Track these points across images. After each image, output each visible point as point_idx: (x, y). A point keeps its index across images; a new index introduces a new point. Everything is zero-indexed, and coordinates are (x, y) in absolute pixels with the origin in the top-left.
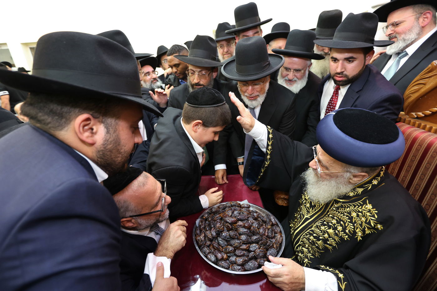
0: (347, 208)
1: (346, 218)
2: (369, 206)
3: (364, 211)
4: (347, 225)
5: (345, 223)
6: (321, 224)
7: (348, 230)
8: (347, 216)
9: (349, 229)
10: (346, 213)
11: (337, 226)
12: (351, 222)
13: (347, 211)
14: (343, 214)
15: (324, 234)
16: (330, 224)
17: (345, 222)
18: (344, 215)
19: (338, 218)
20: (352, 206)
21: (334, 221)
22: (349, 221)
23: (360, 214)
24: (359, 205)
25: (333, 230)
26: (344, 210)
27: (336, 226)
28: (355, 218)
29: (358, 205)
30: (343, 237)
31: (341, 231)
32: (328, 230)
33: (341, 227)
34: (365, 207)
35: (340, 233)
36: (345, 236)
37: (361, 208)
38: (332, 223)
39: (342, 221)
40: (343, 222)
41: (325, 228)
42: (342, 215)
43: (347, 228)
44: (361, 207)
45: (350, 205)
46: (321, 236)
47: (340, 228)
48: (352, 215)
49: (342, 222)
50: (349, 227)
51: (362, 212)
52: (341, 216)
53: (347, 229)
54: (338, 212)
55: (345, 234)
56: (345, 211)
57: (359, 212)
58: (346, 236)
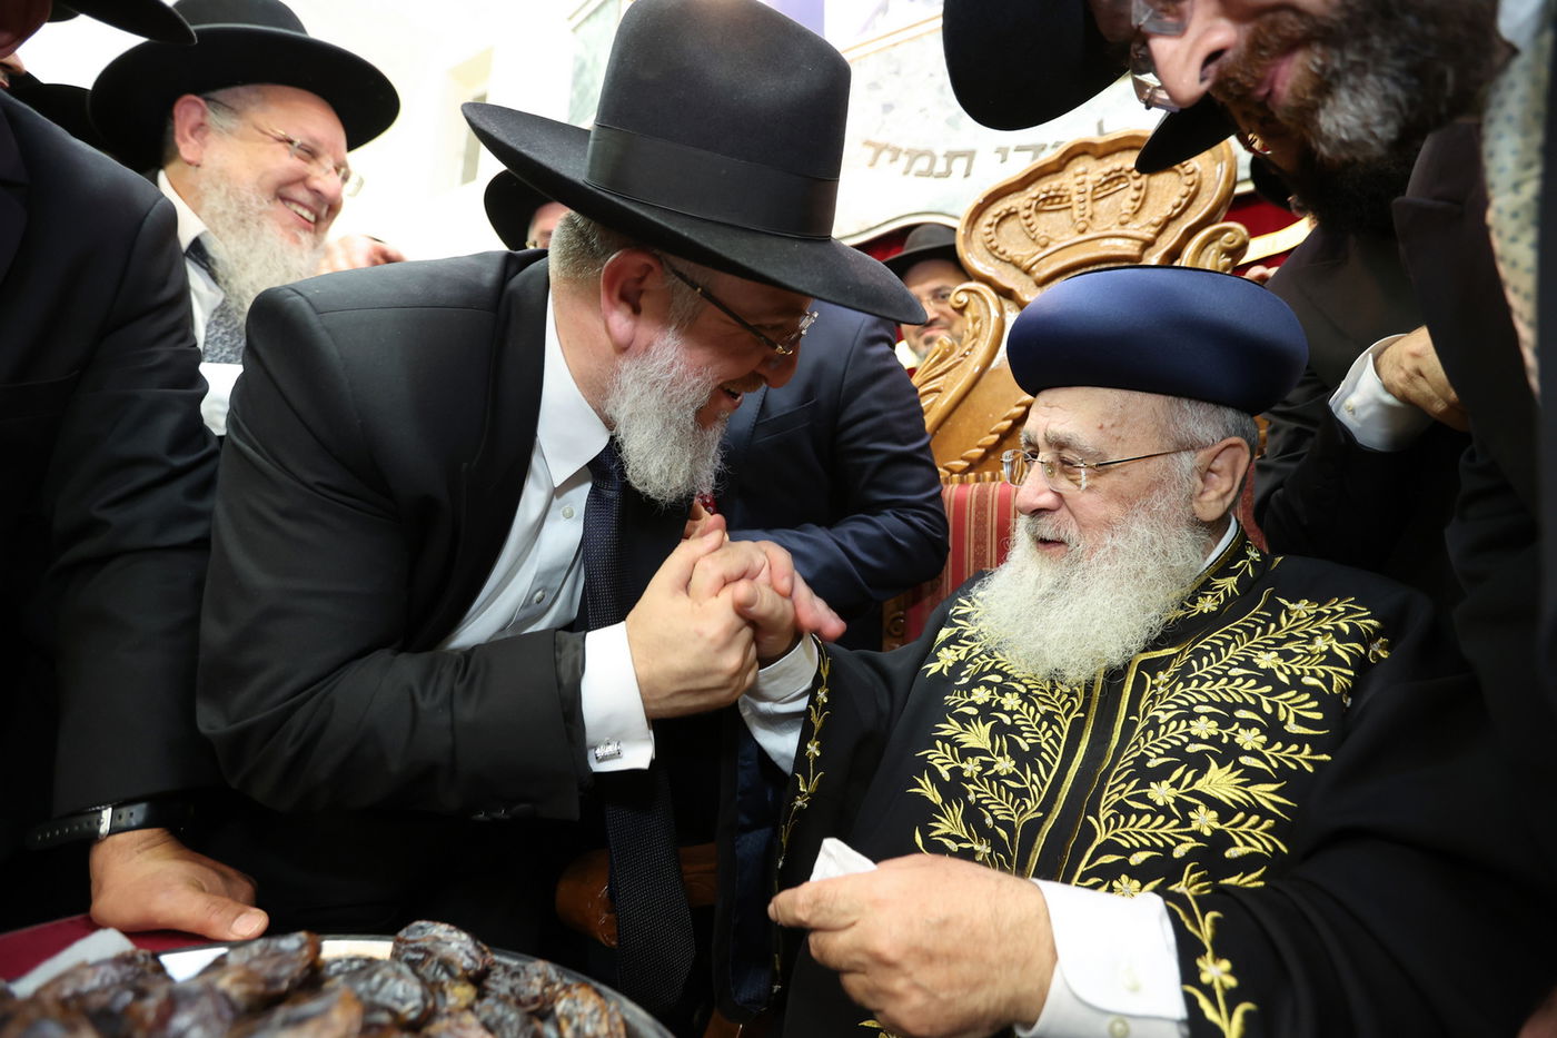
0: (1227, 649)
1: (1246, 689)
2: (1302, 608)
3: (1295, 633)
4: (1268, 709)
5: (1258, 709)
6: (1134, 783)
7: (1292, 718)
8: (1246, 678)
9: (1296, 714)
10: (1232, 666)
11: (1231, 738)
12: (1280, 688)
13: (1231, 659)
14: (1225, 674)
15: (1186, 822)
16: (1192, 748)
17: (1252, 701)
18: (1231, 680)
19: (1211, 703)
20: (1241, 635)
21: (1204, 727)
22: (1268, 689)
23: (1290, 646)
24: (1262, 622)
25: (1221, 766)
26: (1219, 658)
27: (1225, 740)
28: (1280, 669)
29: (1258, 624)
30: (1293, 767)
31: (1266, 746)
32: (1199, 786)
33: (1256, 731)
34: (1289, 618)
35: (1267, 753)
36: (1296, 757)
37: (1279, 627)
38: (1196, 739)
39: (1236, 706)
40: (1246, 706)
41: (1176, 784)
42: (1224, 680)
43: (1282, 719)
44: (1273, 626)
45: (1233, 634)
46: (1179, 842)
47: (1250, 739)
48: (1263, 666)
49: (1242, 714)
50: (1287, 710)
51: (1291, 638)
52: (1223, 691)
53: (1285, 722)
54: (1195, 682)
55: (1294, 747)
56: (1225, 664)
57: (1279, 642)
58: (1300, 751)
